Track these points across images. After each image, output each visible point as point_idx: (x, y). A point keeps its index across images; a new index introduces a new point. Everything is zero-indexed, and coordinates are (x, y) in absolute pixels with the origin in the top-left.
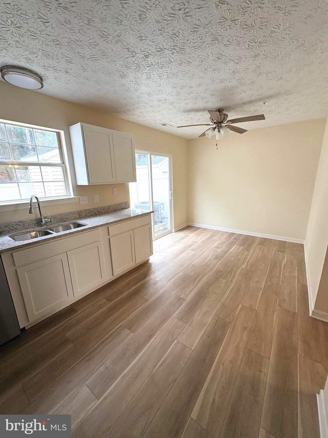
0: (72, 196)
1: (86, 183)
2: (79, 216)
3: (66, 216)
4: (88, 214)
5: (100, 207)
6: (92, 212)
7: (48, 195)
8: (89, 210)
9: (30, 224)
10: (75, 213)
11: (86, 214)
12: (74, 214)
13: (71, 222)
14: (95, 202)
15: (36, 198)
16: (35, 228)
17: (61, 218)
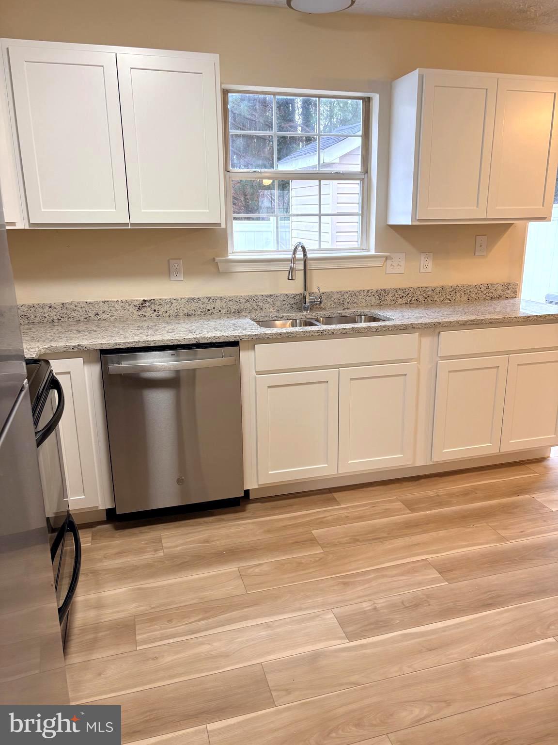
0: (372, 252)
1: (407, 220)
2: (378, 302)
3: (350, 298)
4: (400, 300)
5: (431, 287)
6: (410, 295)
7: (324, 246)
8: (404, 290)
9: (285, 302)
10: (370, 291)
11: (395, 299)
12: (369, 294)
13: (359, 310)
14: (422, 270)
15: (304, 249)
16: (291, 313)
17: (342, 299)
